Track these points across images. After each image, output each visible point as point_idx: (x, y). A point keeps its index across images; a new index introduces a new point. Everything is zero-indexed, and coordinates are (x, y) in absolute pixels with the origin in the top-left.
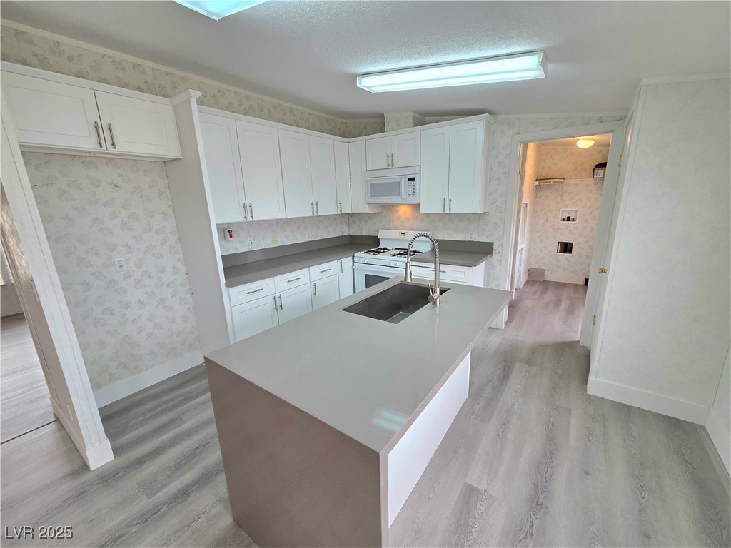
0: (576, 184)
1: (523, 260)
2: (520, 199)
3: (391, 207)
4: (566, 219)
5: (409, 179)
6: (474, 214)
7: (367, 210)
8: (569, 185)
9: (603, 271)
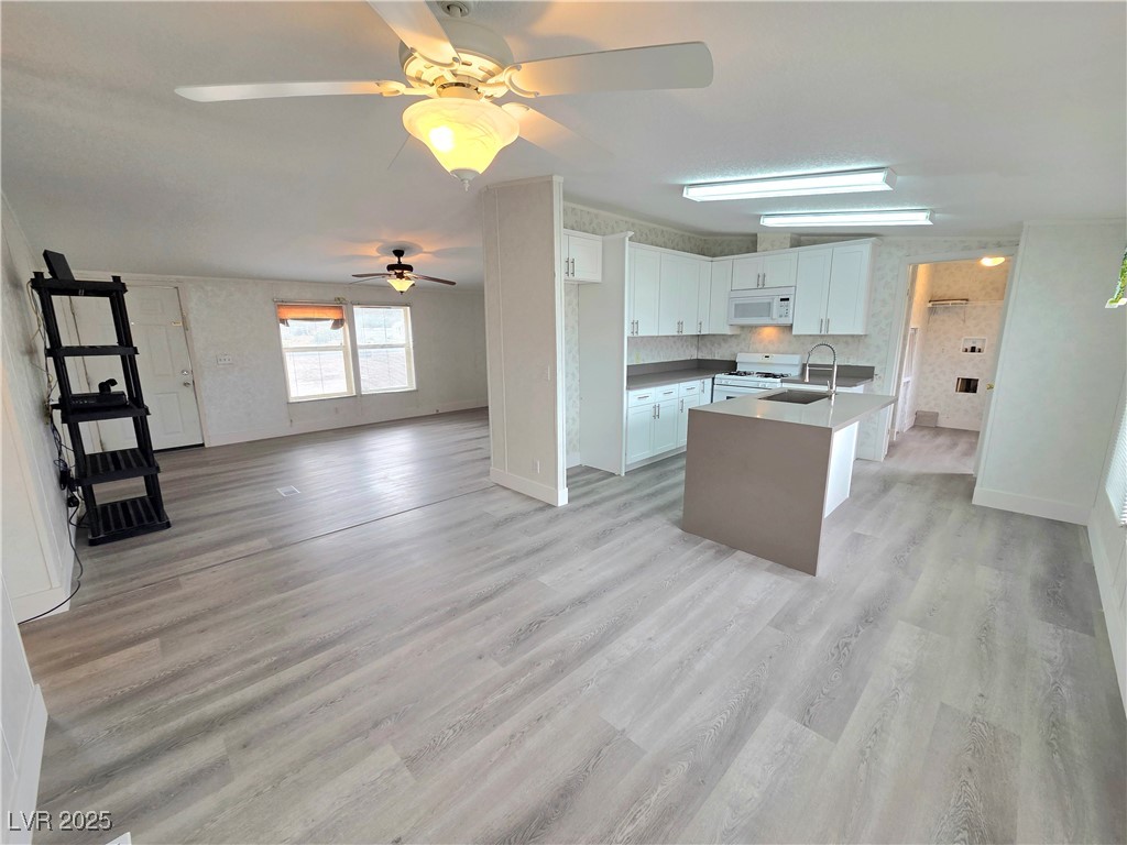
0: (984, 307)
1: (908, 397)
2: (907, 323)
3: (752, 328)
4: (969, 349)
5: (782, 300)
6: (853, 336)
7: (728, 331)
8: (975, 308)
9: (991, 387)
